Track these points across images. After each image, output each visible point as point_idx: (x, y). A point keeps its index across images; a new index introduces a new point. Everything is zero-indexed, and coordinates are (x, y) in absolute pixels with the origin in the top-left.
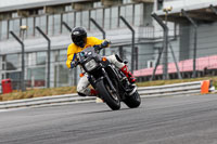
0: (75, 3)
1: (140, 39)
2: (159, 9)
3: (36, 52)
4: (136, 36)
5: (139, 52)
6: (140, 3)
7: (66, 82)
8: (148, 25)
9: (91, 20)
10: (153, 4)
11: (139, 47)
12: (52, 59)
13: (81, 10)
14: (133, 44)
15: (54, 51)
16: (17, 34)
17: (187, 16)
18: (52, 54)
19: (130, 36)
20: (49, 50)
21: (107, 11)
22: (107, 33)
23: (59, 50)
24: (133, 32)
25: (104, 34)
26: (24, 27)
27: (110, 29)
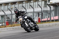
0: (26, 1)
8: (46, 7)
9: (30, 5)
10: (47, 1)
14: (42, 12)
16: (10, 9)
22: (35, 9)
26: (12, 7)
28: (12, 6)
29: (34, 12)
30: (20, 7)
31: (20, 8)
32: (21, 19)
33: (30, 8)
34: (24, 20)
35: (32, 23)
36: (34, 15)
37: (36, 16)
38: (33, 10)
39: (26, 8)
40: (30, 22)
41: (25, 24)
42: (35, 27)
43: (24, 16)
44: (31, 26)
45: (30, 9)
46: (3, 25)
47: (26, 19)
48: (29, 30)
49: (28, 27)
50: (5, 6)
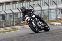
3: (38, 11)
7: (46, 19)
16: (32, 6)
22: (58, 5)
23: (44, 10)
25: (57, 6)
26: (34, 4)
27: (59, 4)
28: (34, 2)
29: (57, 9)
30: (42, 3)
32: (28, 18)
33: (53, 4)
34: (31, 20)
35: (41, 23)
36: (57, 12)
37: (59, 13)
38: (56, 7)
39: (49, 5)
40: (38, 21)
41: (32, 24)
42: (45, 27)
43: (31, 15)
44: (40, 26)
45: (53, 6)
46: (25, 23)
47: (34, 18)
48: (37, 30)
49: (35, 27)
50: (27, 3)
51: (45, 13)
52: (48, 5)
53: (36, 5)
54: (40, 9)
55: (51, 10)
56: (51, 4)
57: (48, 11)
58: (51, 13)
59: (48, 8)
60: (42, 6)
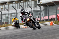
1: (34, 11)
2: (39, 2)
3: (5, 14)
4: (33, 10)
5: (33, 14)
6: (33, 1)
8: (36, 7)
9: (20, 6)
10: (37, 1)
11: (33, 13)
12: (10, 16)
13: (17, 3)
14: (32, 12)
15: (10, 14)
17: (46, 4)
18: (10, 15)
19: (31, 10)
20: (9, 14)
21: (25, 3)
23: (11, 14)
24: (32, 9)
26: (2, 8)
27: (25, 8)
28: (2, 6)
30: (10, 7)
31: (10, 9)
51: (12, 16)
52: (15, 9)
53: (4, 9)
54: (8, 13)
55: (18, 13)
56: (18, 8)
57: (15, 14)
58: (18, 16)
59: (15, 12)
60: (10, 10)
